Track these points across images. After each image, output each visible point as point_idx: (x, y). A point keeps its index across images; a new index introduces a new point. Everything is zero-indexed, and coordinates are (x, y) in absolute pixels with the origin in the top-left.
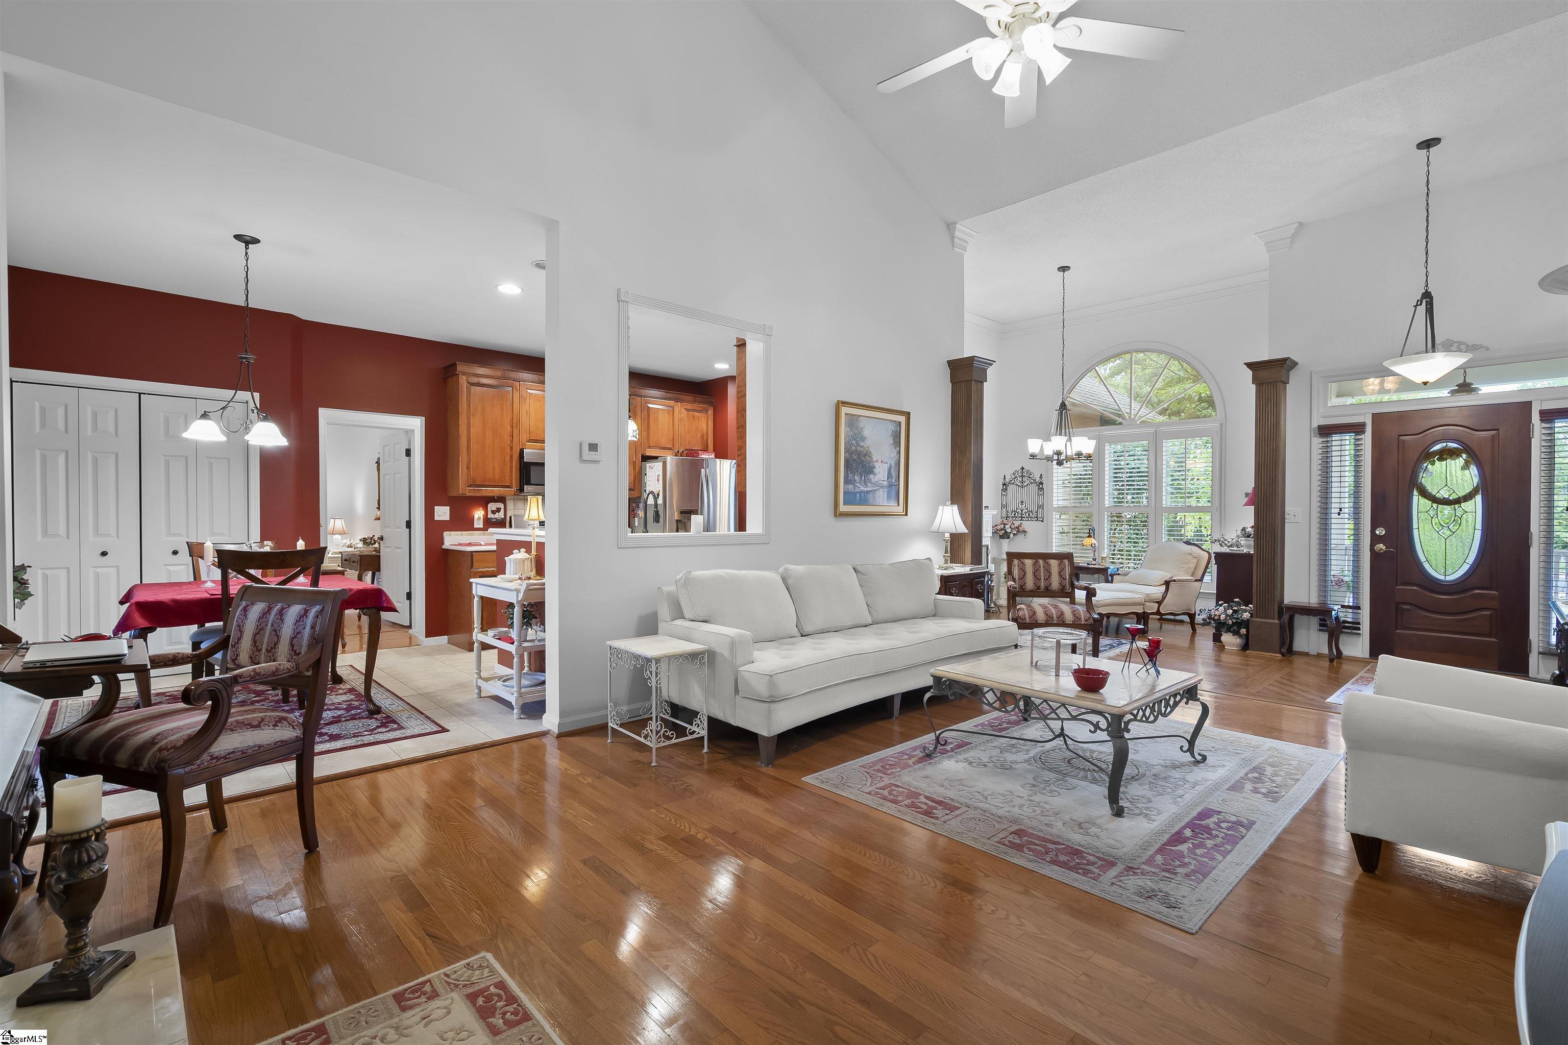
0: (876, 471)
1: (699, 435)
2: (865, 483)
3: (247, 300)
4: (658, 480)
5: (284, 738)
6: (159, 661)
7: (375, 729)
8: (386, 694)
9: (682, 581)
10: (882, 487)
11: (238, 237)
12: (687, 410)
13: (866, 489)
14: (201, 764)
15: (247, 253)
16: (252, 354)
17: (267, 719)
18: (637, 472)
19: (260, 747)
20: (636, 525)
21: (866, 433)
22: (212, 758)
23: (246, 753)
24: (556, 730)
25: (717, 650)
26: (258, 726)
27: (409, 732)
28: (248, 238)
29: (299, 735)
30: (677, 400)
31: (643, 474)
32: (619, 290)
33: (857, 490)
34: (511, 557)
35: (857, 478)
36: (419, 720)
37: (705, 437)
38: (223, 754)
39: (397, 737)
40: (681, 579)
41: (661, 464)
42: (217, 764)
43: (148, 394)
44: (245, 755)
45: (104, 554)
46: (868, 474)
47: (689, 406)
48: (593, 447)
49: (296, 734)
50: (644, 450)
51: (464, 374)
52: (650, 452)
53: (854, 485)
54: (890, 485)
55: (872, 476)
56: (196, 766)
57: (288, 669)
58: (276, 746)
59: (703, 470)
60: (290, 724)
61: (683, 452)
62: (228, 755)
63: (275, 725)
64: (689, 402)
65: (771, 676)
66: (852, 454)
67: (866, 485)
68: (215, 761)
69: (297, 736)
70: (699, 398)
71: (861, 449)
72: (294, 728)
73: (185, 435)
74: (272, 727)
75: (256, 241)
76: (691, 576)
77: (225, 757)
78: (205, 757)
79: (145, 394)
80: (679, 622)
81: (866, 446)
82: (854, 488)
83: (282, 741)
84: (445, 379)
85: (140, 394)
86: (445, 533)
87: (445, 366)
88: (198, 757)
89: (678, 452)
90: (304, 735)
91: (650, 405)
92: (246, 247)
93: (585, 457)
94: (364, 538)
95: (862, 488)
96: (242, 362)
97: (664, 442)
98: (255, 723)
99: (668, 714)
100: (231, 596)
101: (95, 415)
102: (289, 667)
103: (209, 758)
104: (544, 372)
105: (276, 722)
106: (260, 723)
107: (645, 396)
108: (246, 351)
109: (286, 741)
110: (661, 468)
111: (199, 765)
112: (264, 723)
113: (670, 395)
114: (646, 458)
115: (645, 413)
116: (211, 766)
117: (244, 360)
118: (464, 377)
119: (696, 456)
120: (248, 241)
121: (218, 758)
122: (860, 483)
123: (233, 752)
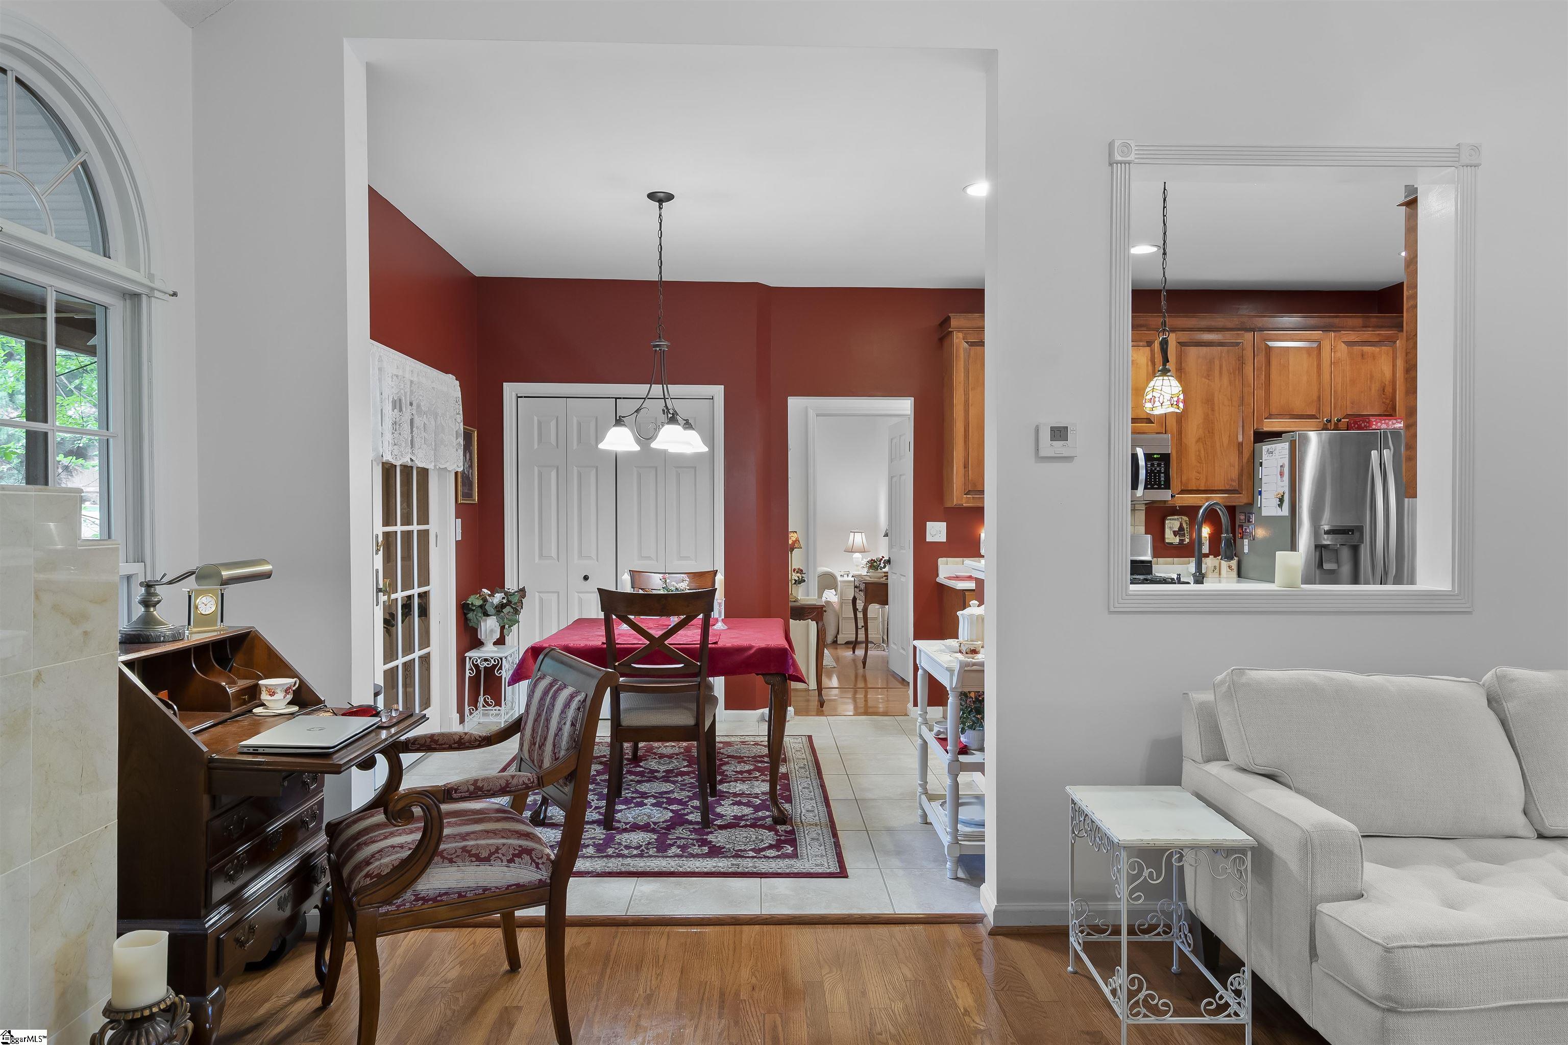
1: (1375, 387)
3: (661, 273)
4: (1282, 474)
5: (521, 881)
6: (443, 742)
7: (764, 849)
8: (816, 791)
9: (1224, 688)
11: (651, 196)
12: (1350, 344)
14: (401, 906)
15: (660, 215)
16: (667, 340)
17: (504, 850)
18: (1245, 460)
19: (485, 889)
20: (1246, 551)
22: (417, 899)
23: (465, 896)
24: (991, 920)
25: (1277, 850)
26: (487, 860)
27: (798, 865)
28: (662, 194)
29: (544, 878)
30: (1326, 329)
31: (1257, 464)
32: (1111, 145)
34: (967, 611)
36: (823, 847)
37: (1389, 390)
38: (431, 894)
39: (779, 871)
40: (1222, 682)
41: (1286, 445)
42: (424, 907)
43: (624, 398)
44: (461, 900)
45: (586, 578)
47: (1352, 336)
48: (1059, 433)
49: (540, 877)
50: (1260, 421)
51: (960, 329)
52: (1270, 425)
56: (393, 908)
57: (524, 783)
58: (508, 891)
59: (1374, 454)
60: (533, 860)
61: (1339, 421)
62: (439, 896)
63: (511, 861)
64: (1353, 329)
65: (1388, 950)
68: (420, 902)
69: (540, 880)
70: (1375, 320)
72: (537, 867)
73: (602, 446)
74: (505, 863)
75: (670, 197)
76: (1244, 680)
77: (434, 900)
78: (409, 895)
79: (620, 398)
80: (1215, 768)
83: (518, 885)
84: (941, 340)
85: (616, 398)
86: (941, 561)
87: (940, 322)
88: (397, 895)
89: (1329, 421)
90: (551, 878)
91: (1271, 344)
92: (660, 207)
93: (1043, 453)
94: (872, 560)
96: (656, 350)
97: (1299, 405)
98: (484, 854)
99: (1189, 945)
100: (617, 646)
101: (579, 424)
102: (526, 781)
103: (413, 898)
104: (983, 312)
105: (514, 855)
106: (491, 854)
107: (1261, 330)
108: (660, 337)
109: (524, 886)
110: (1286, 452)
111: (398, 907)
112: (496, 855)
113: (1311, 321)
114: (1262, 437)
115: (1261, 358)
116: (415, 909)
117: (658, 349)
118: (960, 335)
119: (1365, 428)
120: (660, 198)
121: (425, 900)
123: (446, 894)
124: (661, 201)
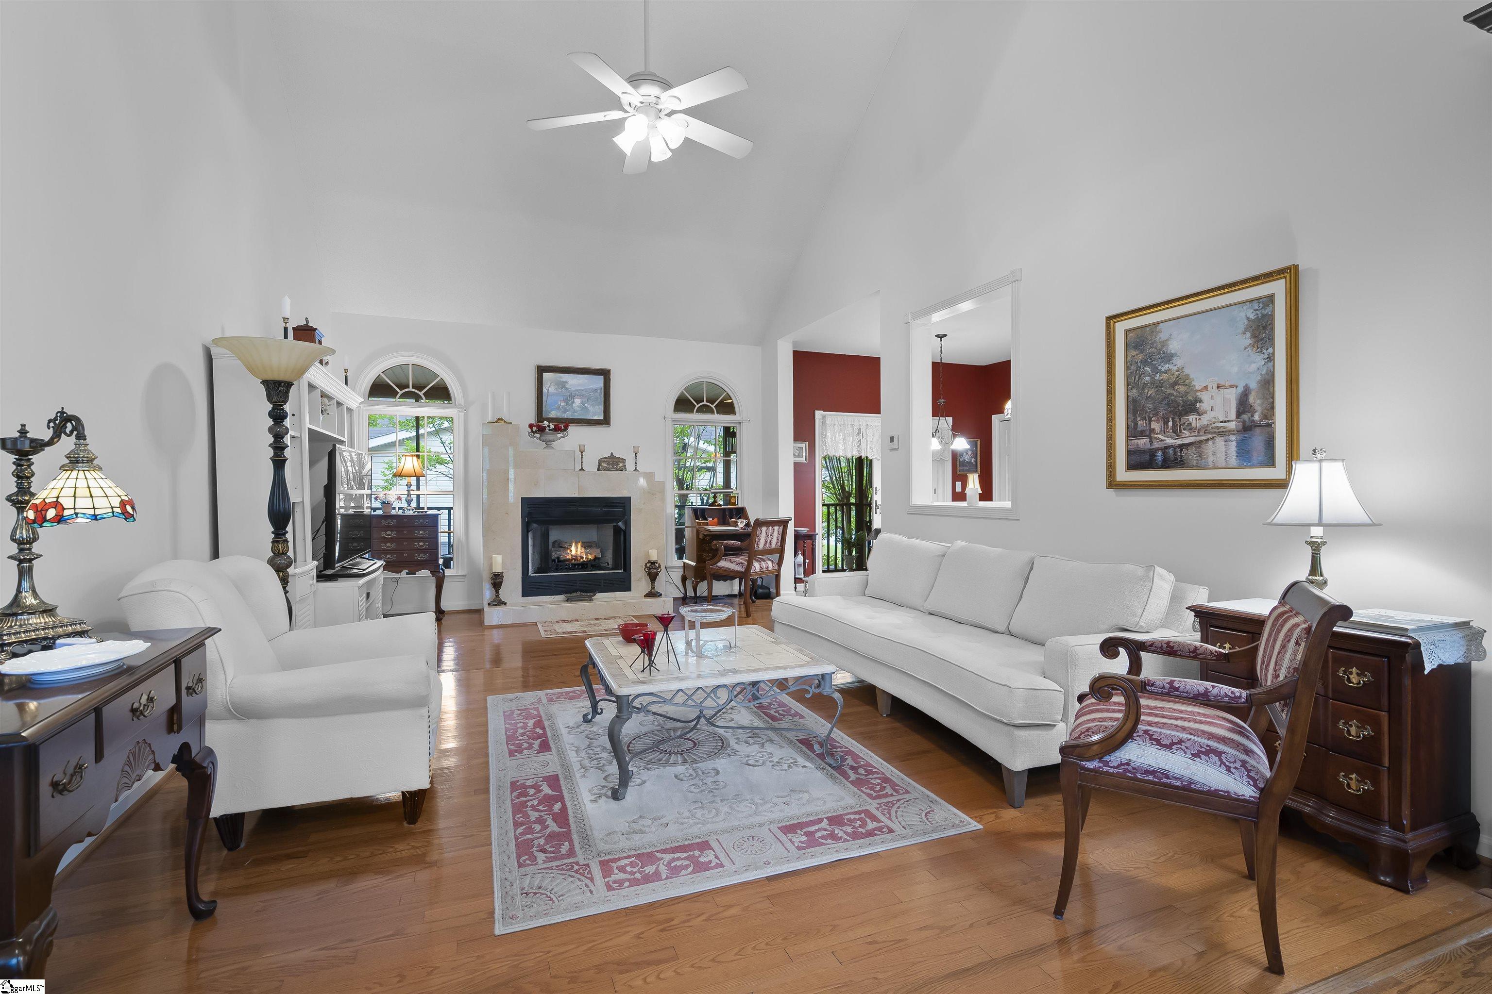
0: (1203, 406)
2: (1174, 432)
10: (1222, 433)
11: (937, 336)
13: (1178, 442)
15: (941, 344)
21: (1174, 346)
33: (1156, 445)
35: (1156, 426)
46: (1181, 415)
53: (1150, 438)
54: (1247, 428)
55: (1192, 418)
66: (1143, 388)
67: (1177, 432)
71: (1165, 376)
75: (945, 335)
81: (1175, 368)
82: (1151, 442)
92: (941, 340)
95: (1169, 441)
120: (941, 337)
122: (1164, 432)
124: (941, 338)
